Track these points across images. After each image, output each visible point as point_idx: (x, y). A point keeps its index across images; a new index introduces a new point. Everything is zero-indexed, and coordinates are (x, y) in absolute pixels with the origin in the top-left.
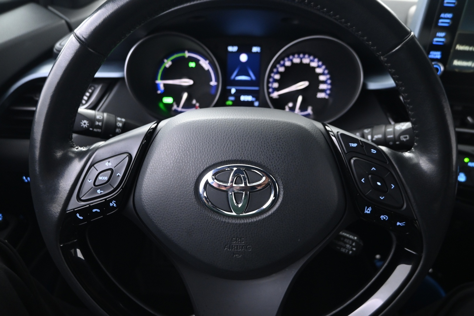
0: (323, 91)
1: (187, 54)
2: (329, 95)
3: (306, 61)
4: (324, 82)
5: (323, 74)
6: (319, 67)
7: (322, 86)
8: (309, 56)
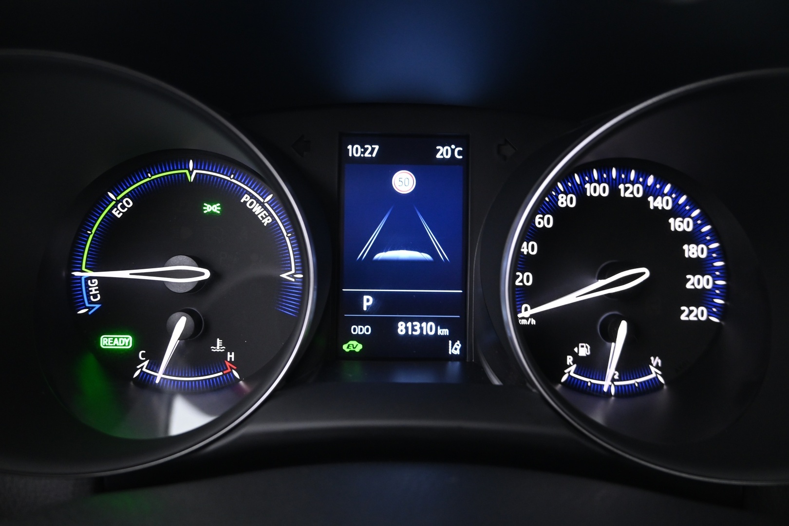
0: (699, 297)
1: (192, 172)
2: (722, 312)
3: (631, 191)
4: (700, 267)
5: (694, 237)
6: (678, 212)
7: (696, 282)
8: (643, 173)
